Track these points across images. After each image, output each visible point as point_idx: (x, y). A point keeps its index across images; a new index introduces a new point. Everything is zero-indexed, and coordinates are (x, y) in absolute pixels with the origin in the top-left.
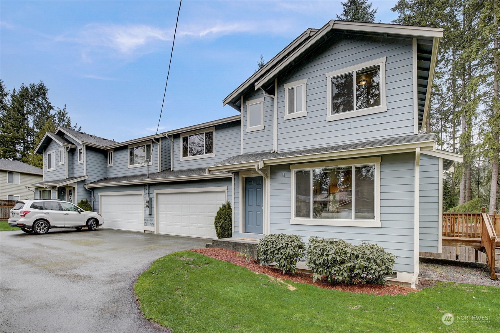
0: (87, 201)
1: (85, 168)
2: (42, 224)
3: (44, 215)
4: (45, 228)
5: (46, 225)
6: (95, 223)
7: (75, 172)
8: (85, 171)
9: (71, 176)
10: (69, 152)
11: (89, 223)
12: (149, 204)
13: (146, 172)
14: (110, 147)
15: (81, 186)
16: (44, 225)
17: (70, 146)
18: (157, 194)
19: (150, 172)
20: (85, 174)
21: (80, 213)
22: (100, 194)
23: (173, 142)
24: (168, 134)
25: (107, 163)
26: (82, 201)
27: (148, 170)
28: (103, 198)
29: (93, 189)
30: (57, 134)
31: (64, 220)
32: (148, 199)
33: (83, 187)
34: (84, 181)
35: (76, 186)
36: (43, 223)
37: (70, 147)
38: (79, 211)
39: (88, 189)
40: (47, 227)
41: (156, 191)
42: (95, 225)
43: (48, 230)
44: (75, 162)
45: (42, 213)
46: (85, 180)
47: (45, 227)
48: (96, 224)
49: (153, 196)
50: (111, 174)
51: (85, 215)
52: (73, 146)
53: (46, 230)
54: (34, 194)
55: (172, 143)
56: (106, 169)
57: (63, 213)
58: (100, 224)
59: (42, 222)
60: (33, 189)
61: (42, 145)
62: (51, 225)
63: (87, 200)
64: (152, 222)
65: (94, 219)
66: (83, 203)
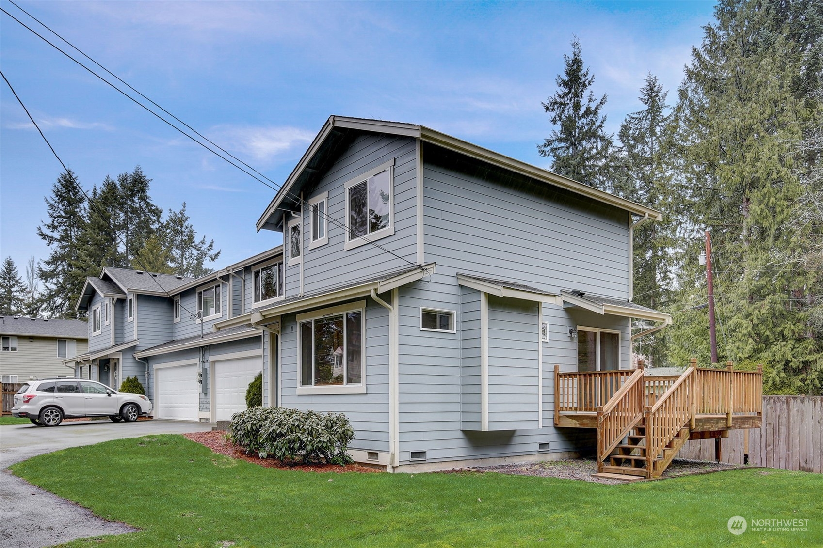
0: (136, 379)
1: (135, 329)
2: (52, 412)
3: (55, 400)
4: (57, 418)
5: (58, 413)
6: (134, 410)
7: (126, 335)
8: (135, 333)
9: (120, 341)
10: (115, 306)
11: (125, 411)
12: (204, 379)
13: (200, 333)
14: (175, 291)
15: (129, 356)
16: (55, 414)
17: (117, 296)
18: (214, 362)
19: (205, 332)
20: (135, 337)
21: (109, 395)
22: (155, 366)
23: (244, 280)
24: (233, 269)
25: (173, 317)
26: (128, 379)
27: (202, 330)
28: (160, 373)
29: (146, 360)
30: (102, 279)
31: (86, 406)
32: (201, 371)
33: (131, 357)
34: (134, 348)
35: (120, 357)
36: (54, 411)
37: (116, 299)
38: (107, 393)
39: (139, 360)
40: (59, 417)
41: (211, 358)
42: (134, 412)
43: (61, 421)
44: (125, 320)
45: (53, 397)
46: (136, 346)
47: (57, 416)
48: (137, 412)
49: (208, 366)
50: (178, 334)
51: (117, 399)
52: (121, 296)
53: (58, 421)
54: (74, 372)
55: (242, 281)
56: (172, 326)
57: (84, 397)
58: (142, 411)
59: (52, 409)
60: (73, 365)
61: (83, 296)
62: (66, 413)
63: (136, 377)
64: (208, 405)
65: (132, 405)
66: (130, 382)
